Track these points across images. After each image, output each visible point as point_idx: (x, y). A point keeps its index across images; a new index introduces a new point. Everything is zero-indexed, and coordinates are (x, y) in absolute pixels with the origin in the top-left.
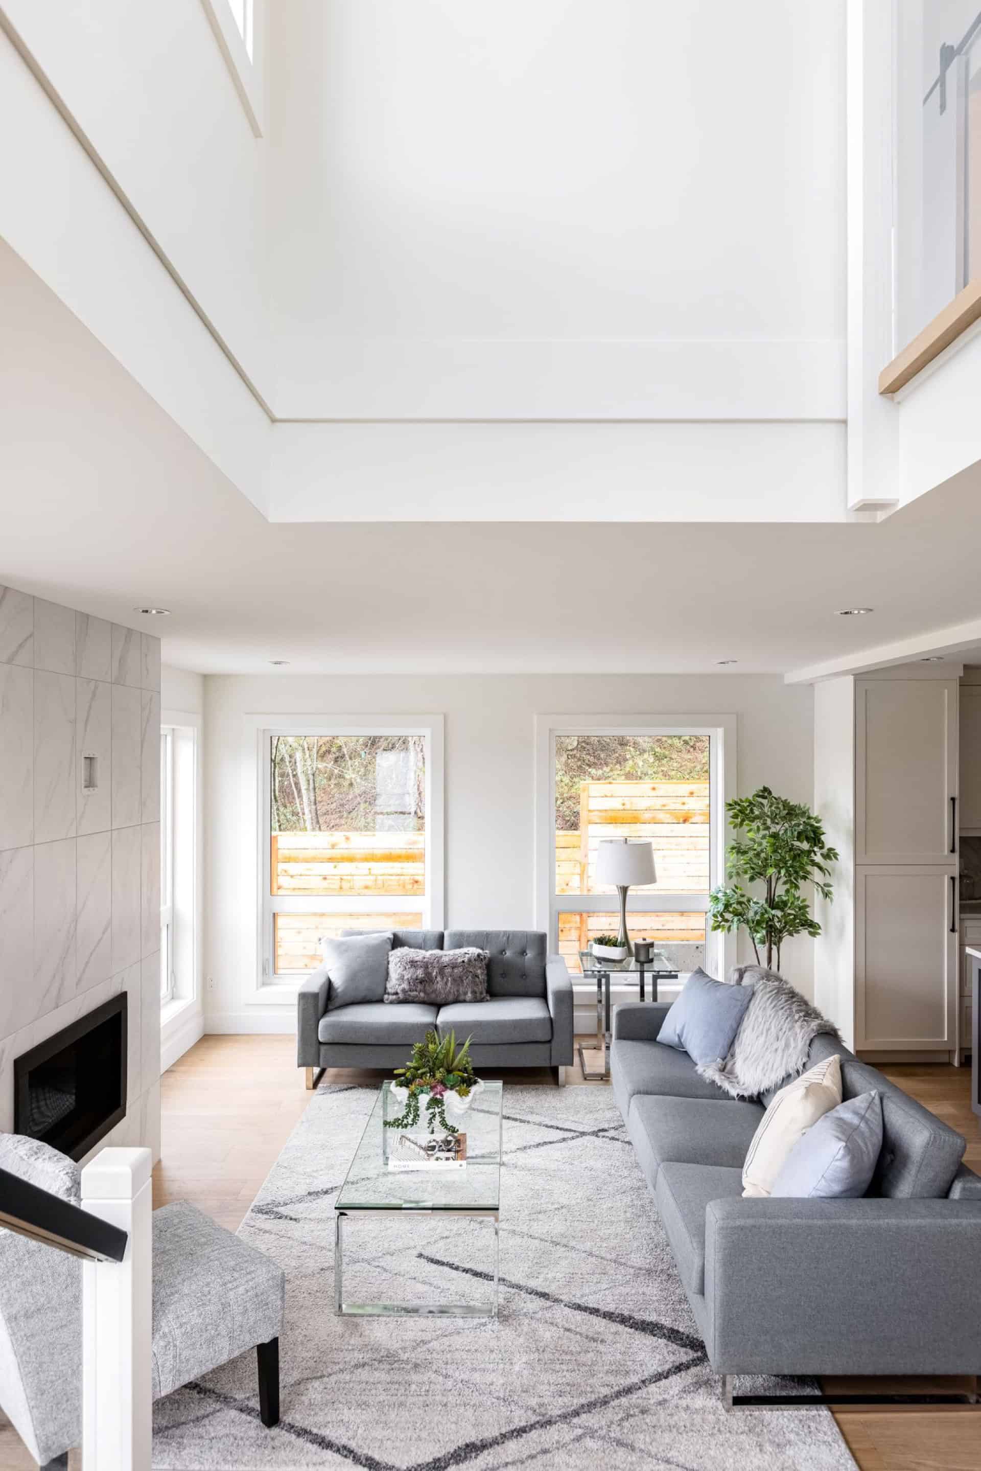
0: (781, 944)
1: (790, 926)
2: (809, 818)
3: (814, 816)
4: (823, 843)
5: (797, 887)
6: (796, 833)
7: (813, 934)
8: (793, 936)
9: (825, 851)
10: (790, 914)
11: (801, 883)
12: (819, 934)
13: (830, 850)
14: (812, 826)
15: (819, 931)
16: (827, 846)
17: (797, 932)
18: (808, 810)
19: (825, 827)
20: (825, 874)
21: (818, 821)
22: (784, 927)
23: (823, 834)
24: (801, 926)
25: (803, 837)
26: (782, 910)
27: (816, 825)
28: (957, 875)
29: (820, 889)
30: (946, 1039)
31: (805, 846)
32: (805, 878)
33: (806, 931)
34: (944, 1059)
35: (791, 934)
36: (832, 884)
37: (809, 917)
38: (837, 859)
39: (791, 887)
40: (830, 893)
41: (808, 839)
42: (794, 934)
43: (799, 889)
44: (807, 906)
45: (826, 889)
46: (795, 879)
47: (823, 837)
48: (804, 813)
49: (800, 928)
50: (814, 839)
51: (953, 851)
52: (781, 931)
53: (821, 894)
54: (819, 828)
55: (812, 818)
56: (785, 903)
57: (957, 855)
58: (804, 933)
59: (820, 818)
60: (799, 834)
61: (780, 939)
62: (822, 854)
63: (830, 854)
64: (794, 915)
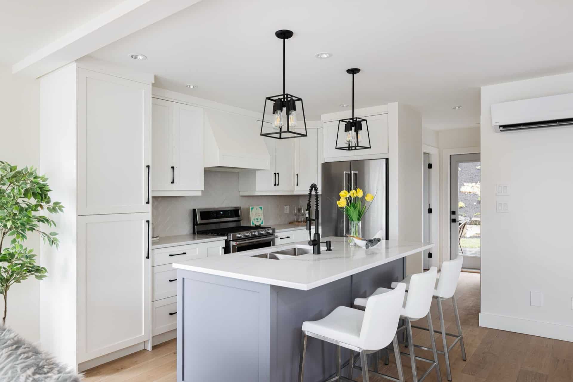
0: (8, 292)
1: (18, 274)
2: (36, 177)
3: (41, 176)
4: (49, 198)
5: (23, 236)
6: (23, 191)
7: (39, 278)
8: (20, 282)
9: (51, 205)
10: (16, 264)
11: (28, 233)
12: (46, 276)
13: (56, 203)
14: (38, 184)
15: (46, 274)
16: (53, 201)
17: (24, 278)
18: (35, 171)
19: (50, 184)
20: (51, 225)
21: (45, 180)
22: (11, 276)
23: (49, 190)
24: (28, 272)
25: (30, 193)
26: (9, 261)
27: (42, 183)
28: (150, 219)
29: (46, 238)
30: (143, 334)
31: (33, 201)
32: (32, 229)
33: (34, 276)
34: (141, 348)
35: (18, 281)
36: (57, 232)
37: (35, 264)
38: (62, 211)
39: (18, 237)
40: (56, 240)
41: (34, 195)
42: (21, 281)
43: (26, 238)
44: (34, 256)
45: (52, 237)
46: (23, 230)
47: (49, 194)
48: (32, 174)
49: (27, 274)
50: (41, 195)
51: (148, 203)
52: (7, 280)
53: (47, 242)
54: (45, 185)
55: (39, 178)
56: (12, 255)
57: (150, 205)
58: (31, 278)
59: (46, 177)
60: (27, 191)
61: (7, 287)
62: (48, 208)
63: (56, 208)
64: (21, 264)
